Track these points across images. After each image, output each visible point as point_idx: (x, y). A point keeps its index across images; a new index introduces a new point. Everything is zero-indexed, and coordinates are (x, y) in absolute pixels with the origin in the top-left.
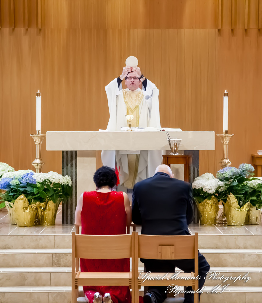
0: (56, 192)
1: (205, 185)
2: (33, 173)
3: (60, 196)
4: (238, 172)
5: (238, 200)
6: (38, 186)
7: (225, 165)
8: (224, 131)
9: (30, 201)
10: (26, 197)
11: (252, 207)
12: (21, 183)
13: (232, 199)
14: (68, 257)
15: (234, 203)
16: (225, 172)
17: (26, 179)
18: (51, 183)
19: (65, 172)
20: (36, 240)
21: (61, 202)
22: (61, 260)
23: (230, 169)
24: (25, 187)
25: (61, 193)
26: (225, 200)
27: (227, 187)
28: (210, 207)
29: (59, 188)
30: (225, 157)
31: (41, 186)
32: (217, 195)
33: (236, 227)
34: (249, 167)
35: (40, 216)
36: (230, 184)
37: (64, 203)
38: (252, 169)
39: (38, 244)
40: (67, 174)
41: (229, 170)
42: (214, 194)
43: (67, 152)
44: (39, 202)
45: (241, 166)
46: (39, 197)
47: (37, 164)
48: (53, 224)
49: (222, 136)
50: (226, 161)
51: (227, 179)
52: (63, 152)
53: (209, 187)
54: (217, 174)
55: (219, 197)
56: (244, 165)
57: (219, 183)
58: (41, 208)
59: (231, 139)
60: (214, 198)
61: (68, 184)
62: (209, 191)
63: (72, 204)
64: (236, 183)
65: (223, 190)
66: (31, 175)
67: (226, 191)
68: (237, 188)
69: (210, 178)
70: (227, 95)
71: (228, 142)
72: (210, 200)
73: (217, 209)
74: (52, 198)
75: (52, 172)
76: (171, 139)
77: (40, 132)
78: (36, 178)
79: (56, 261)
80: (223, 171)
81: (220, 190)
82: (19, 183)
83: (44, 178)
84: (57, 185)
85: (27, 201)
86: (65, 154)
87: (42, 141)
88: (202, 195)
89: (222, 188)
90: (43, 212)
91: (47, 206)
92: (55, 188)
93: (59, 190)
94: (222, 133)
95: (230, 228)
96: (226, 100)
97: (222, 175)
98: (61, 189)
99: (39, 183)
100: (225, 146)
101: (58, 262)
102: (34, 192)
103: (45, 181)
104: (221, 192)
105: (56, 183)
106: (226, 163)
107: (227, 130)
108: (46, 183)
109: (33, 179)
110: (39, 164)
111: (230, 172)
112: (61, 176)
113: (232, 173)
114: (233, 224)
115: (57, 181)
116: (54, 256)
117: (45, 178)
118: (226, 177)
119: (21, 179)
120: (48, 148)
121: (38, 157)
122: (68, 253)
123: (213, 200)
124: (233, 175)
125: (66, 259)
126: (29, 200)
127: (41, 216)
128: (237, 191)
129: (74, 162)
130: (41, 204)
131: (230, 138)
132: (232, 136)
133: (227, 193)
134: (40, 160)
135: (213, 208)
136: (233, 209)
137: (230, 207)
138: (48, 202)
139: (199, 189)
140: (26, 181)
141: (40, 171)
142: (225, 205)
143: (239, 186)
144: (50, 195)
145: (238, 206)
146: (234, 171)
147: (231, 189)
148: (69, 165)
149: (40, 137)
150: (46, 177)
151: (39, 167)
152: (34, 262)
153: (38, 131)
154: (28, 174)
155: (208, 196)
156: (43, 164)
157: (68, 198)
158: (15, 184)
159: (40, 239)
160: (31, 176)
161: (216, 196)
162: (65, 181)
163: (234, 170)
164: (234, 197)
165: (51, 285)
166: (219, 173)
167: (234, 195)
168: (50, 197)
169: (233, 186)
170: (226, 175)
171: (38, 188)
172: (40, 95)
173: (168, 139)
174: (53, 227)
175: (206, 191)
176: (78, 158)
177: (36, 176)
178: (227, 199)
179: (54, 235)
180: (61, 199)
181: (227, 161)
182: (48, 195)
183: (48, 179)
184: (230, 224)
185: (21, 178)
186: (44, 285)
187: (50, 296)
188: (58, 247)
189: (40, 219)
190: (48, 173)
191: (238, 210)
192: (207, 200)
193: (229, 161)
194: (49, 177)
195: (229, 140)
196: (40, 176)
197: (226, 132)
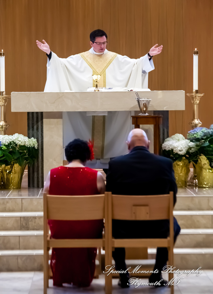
0: (22, 154)
1: (176, 146)
3: (26, 159)
4: (209, 132)
5: (209, 161)
6: (4, 148)
7: (196, 126)
8: (194, 91)
13: (204, 160)
14: (36, 220)
15: (206, 164)
16: (196, 133)
18: (16, 145)
19: (31, 135)
20: (4, 203)
21: (27, 165)
22: (30, 223)
23: (201, 129)
25: (27, 156)
26: (196, 162)
27: (198, 148)
28: (181, 168)
29: (24, 151)
30: (196, 118)
31: (6, 148)
32: (187, 156)
33: (207, 189)
35: (5, 180)
36: (201, 145)
37: (30, 166)
39: (5, 208)
40: (33, 136)
41: (200, 131)
42: (184, 156)
43: (33, 113)
44: (4, 165)
45: (212, 126)
46: (5, 160)
47: (1, 126)
48: (19, 187)
49: (193, 96)
50: (196, 121)
51: (197, 140)
52: (28, 113)
53: (179, 148)
54: (188, 135)
55: (190, 159)
57: (189, 145)
58: (6, 171)
59: (202, 99)
60: (185, 160)
61: (34, 146)
62: (180, 152)
63: (38, 167)
64: (207, 143)
65: (193, 151)
67: (197, 152)
68: (208, 149)
69: (180, 139)
70: (196, 53)
71: (198, 102)
72: (180, 161)
73: (188, 171)
74: (18, 161)
75: (18, 134)
76: (140, 99)
77: (4, 93)
78: (1, 140)
79: (24, 225)
80: (194, 132)
81: (191, 151)
83: (9, 140)
84: (23, 147)
86: (31, 115)
87: (6, 103)
88: (173, 156)
89: (193, 149)
90: (9, 175)
91: (13, 169)
92: (21, 151)
93: (25, 152)
94: (193, 93)
95: (201, 189)
96: (196, 58)
97: (193, 135)
98: (27, 152)
99: (4, 145)
100: (195, 106)
101: (26, 225)
103: (10, 144)
104: (192, 153)
105: (22, 146)
106: (197, 123)
107: (197, 89)
108: (11, 145)
110: (4, 127)
111: (201, 132)
112: (26, 139)
113: (203, 133)
114: (204, 186)
115: (23, 143)
116: (22, 219)
118: (197, 137)
120: (13, 110)
121: (3, 119)
122: (37, 216)
123: (183, 161)
124: (204, 136)
125: (35, 223)
127: (7, 179)
128: (209, 152)
129: (40, 123)
130: (7, 167)
131: (200, 97)
132: (202, 95)
133: (198, 154)
134: (5, 122)
135: (183, 170)
136: (204, 170)
137: (201, 168)
138: (13, 165)
139: (169, 150)
141: (5, 134)
142: (197, 166)
143: (210, 147)
144: (16, 158)
145: (210, 167)
146: (205, 132)
147: (202, 150)
148: (35, 127)
149: (4, 98)
150: (11, 140)
151: (3, 129)
152: (2, 226)
153: (3, 92)
155: (178, 157)
156: (8, 126)
157: (34, 161)
159: (7, 202)
161: (186, 158)
162: (31, 143)
163: (205, 130)
164: (206, 158)
165: (19, 249)
166: (190, 134)
167: (205, 156)
168: (16, 160)
169: (205, 147)
171: (3, 150)
172: (3, 55)
173: (138, 99)
174: (19, 191)
175: (177, 152)
176: (44, 120)
177: (1, 138)
178: (198, 161)
179: (22, 199)
180: (27, 162)
181: (198, 121)
182: (14, 158)
183: (13, 142)
184: (201, 186)
186: (12, 249)
187: (19, 260)
188: (26, 210)
189: (6, 183)
190: (14, 135)
191: (210, 172)
192: (178, 161)
193: (199, 121)
194: (14, 139)
195: (199, 100)
196: (5, 139)
197: (197, 92)
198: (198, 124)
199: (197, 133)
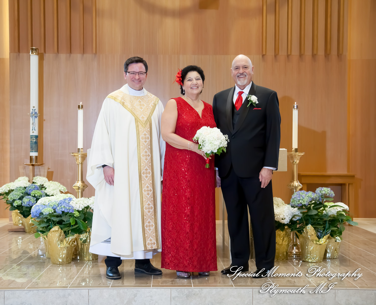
1: (277, 214)
2: (72, 198)
5: (316, 232)
6: (76, 215)
7: (296, 188)
8: (294, 149)
9: (66, 234)
10: (62, 229)
11: (331, 239)
12: (55, 212)
15: (313, 235)
16: (301, 198)
17: (61, 207)
20: (64, 296)
24: (61, 216)
26: (301, 232)
27: (303, 215)
28: (282, 239)
30: (295, 179)
31: (79, 215)
34: (329, 192)
36: (307, 213)
38: (332, 194)
42: (287, 225)
44: (77, 234)
45: (318, 190)
46: (78, 228)
47: (78, 187)
49: (292, 155)
53: (282, 216)
54: (292, 200)
56: (323, 190)
57: (292, 211)
59: (302, 158)
60: (287, 229)
62: (282, 221)
66: (69, 201)
67: (301, 220)
68: (316, 217)
69: (280, 204)
70: (297, 107)
71: (298, 161)
72: (282, 231)
77: (82, 150)
78: (73, 205)
81: (294, 219)
82: (53, 212)
83: (84, 205)
85: (63, 234)
89: (297, 217)
90: (83, 244)
94: (292, 152)
96: (295, 113)
97: (299, 201)
99: (77, 211)
100: (295, 166)
102: (70, 223)
104: (295, 221)
106: (296, 186)
107: (297, 148)
109: (70, 207)
110: (81, 188)
111: (308, 198)
113: (310, 199)
114: (310, 261)
117: (86, 205)
118: (303, 204)
119: (57, 206)
121: (80, 179)
123: (285, 231)
126: (65, 232)
127: (81, 250)
131: (300, 157)
132: (302, 154)
134: (82, 182)
135: (285, 240)
136: (310, 242)
137: (306, 239)
140: (61, 210)
141: (82, 196)
145: (317, 238)
146: (312, 197)
149: (82, 156)
154: (65, 199)
155: (281, 226)
156: (85, 187)
158: (47, 213)
159: (69, 294)
160: (69, 203)
164: (312, 228)
166: (295, 199)
167: (312, 225)
169: (312, 215)
170: (303, 201)
171: (76, 217)
172: (82, 108)
175: (279, 220)
177: (75, 202)
178: (303, 230)
179: (89, 289)
181: (297, 183)
183: (88, 206)
184: (307, 260)
185: (56, 204)
190: (90, 198)
191: (317, 244)
192: (279, 231)
193: (299, 183)
194: (90, 203)
195: (299, 159)
196: (79, 203)
197: (296, 150)
198: (298, 187)
199: (304, 198)
